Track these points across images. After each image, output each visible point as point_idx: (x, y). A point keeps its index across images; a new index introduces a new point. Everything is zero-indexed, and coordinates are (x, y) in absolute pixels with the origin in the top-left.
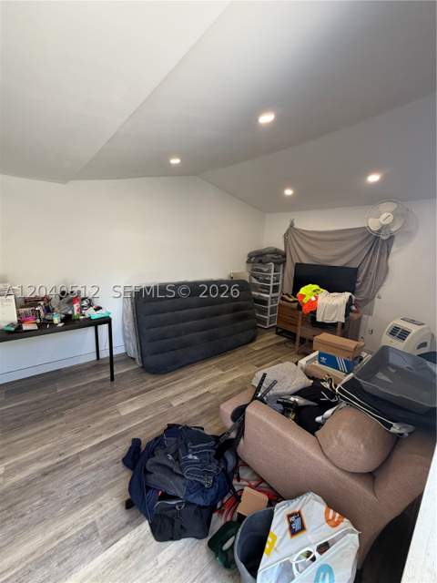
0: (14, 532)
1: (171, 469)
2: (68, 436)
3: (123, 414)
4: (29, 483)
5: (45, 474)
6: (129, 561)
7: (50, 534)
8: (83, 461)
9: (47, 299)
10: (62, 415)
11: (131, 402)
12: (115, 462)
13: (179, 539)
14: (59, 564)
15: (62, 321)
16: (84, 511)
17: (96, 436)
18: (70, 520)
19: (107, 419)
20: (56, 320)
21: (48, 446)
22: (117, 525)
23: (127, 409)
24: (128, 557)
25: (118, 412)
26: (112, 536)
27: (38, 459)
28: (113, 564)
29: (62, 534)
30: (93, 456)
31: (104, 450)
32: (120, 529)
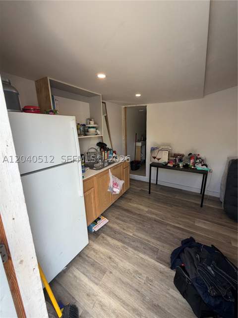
0: (140, 228)
1: (194, 261)
2: (169, 215)
3: (196, 224)
4: (150, 219)
5: (155, 221)
6: (160, 274)
7: (147, 238)
8: (168, 227)
9: (183, 156)
10: (171, 206)
11: (204, 223)
12: (179, 239)
13: (184, 298)
14: (144, 248)
15: (184, 166)
16: (158, 243)
17: (179, 224)
18: (153, 240)
19: (187, 221)
20: (181, 165)
21: (161, 213)
22: (164, 259)
23: (200, 224)
24: (161, 272)
25: (194, 222)
26: (160, 260)
27: (156, 215)
28: (155, 268)
29: (149, 241)
30: (172, 229)
31: (178, 231)
32: (164, 261)
